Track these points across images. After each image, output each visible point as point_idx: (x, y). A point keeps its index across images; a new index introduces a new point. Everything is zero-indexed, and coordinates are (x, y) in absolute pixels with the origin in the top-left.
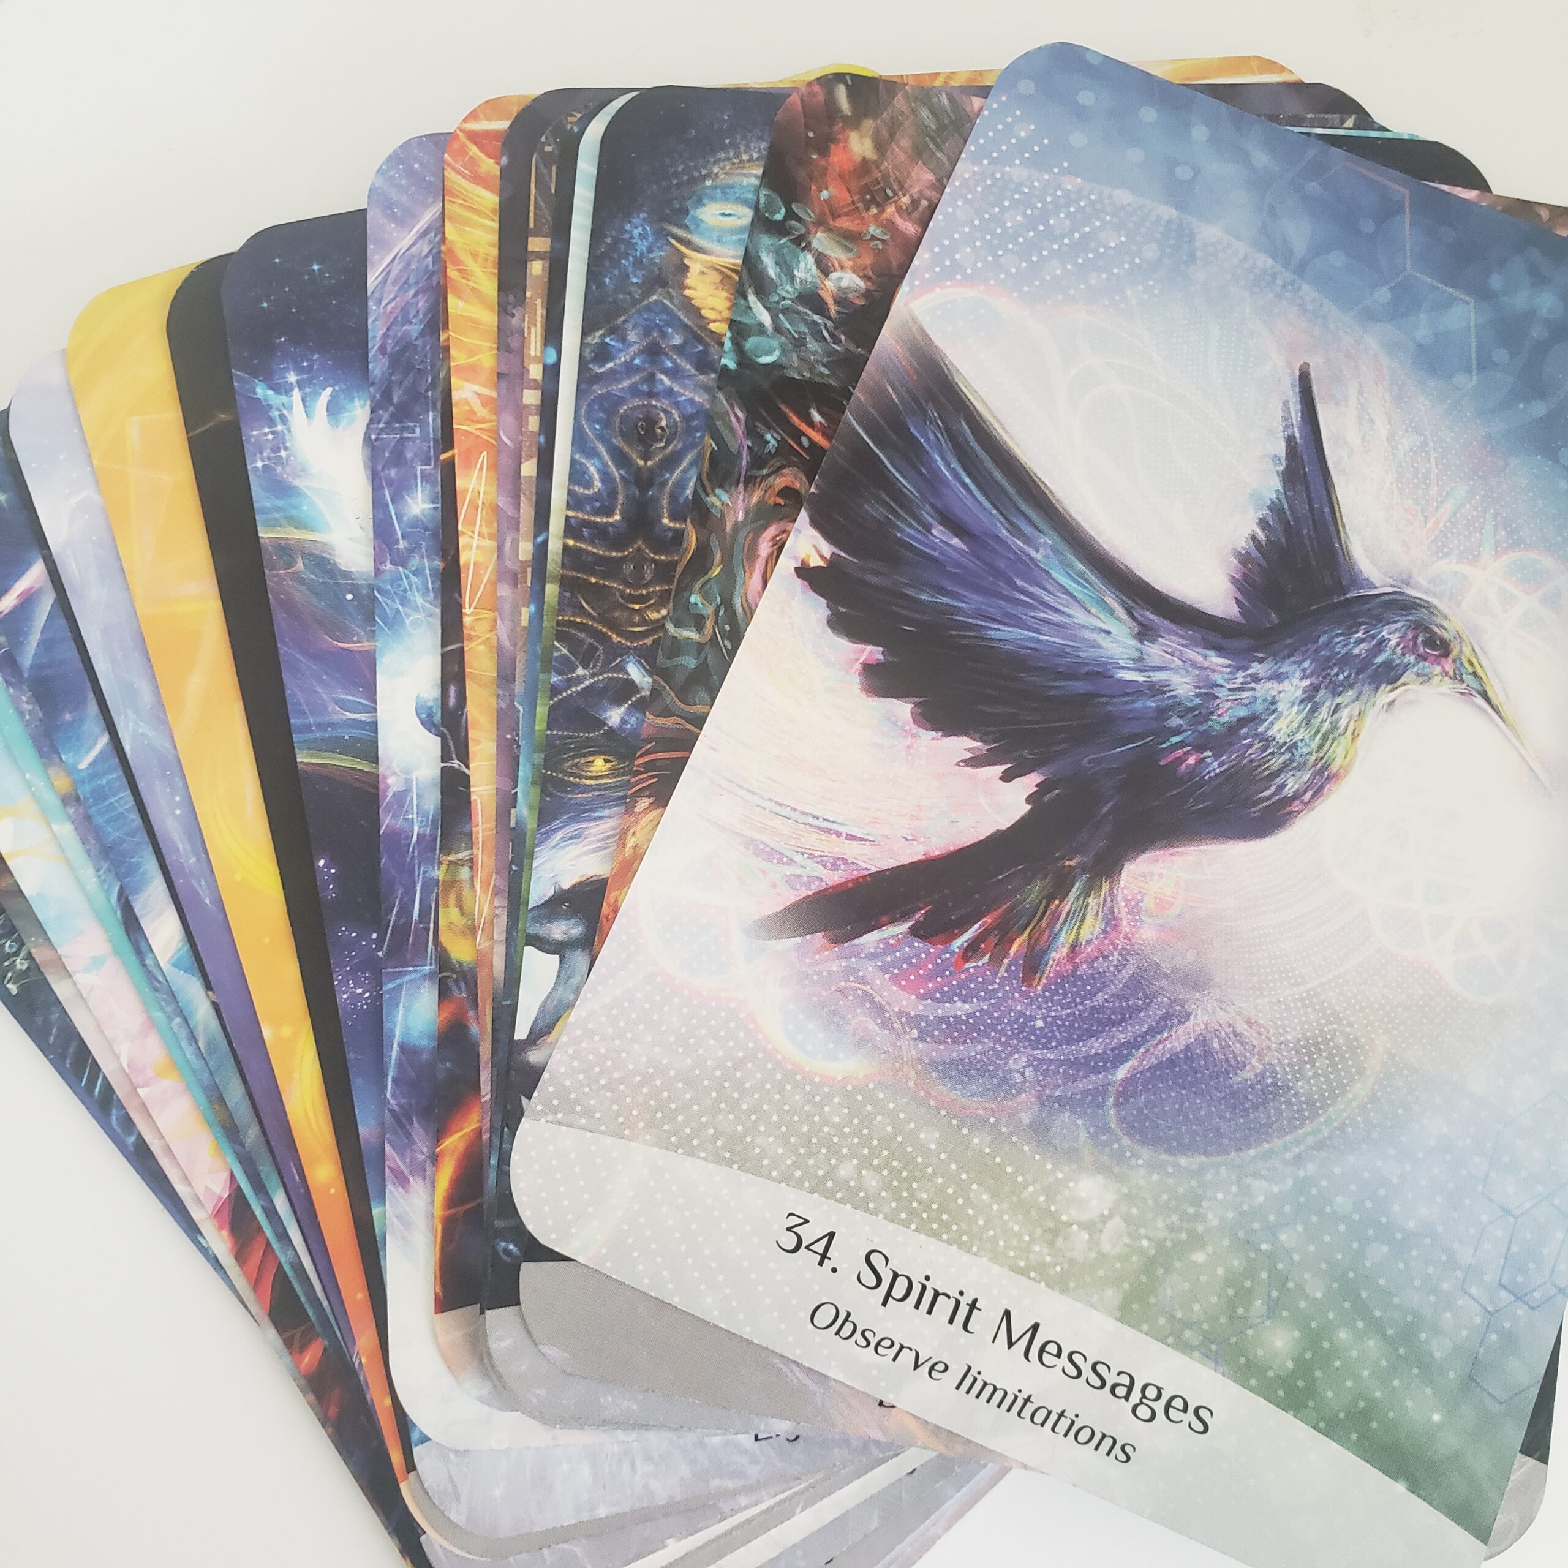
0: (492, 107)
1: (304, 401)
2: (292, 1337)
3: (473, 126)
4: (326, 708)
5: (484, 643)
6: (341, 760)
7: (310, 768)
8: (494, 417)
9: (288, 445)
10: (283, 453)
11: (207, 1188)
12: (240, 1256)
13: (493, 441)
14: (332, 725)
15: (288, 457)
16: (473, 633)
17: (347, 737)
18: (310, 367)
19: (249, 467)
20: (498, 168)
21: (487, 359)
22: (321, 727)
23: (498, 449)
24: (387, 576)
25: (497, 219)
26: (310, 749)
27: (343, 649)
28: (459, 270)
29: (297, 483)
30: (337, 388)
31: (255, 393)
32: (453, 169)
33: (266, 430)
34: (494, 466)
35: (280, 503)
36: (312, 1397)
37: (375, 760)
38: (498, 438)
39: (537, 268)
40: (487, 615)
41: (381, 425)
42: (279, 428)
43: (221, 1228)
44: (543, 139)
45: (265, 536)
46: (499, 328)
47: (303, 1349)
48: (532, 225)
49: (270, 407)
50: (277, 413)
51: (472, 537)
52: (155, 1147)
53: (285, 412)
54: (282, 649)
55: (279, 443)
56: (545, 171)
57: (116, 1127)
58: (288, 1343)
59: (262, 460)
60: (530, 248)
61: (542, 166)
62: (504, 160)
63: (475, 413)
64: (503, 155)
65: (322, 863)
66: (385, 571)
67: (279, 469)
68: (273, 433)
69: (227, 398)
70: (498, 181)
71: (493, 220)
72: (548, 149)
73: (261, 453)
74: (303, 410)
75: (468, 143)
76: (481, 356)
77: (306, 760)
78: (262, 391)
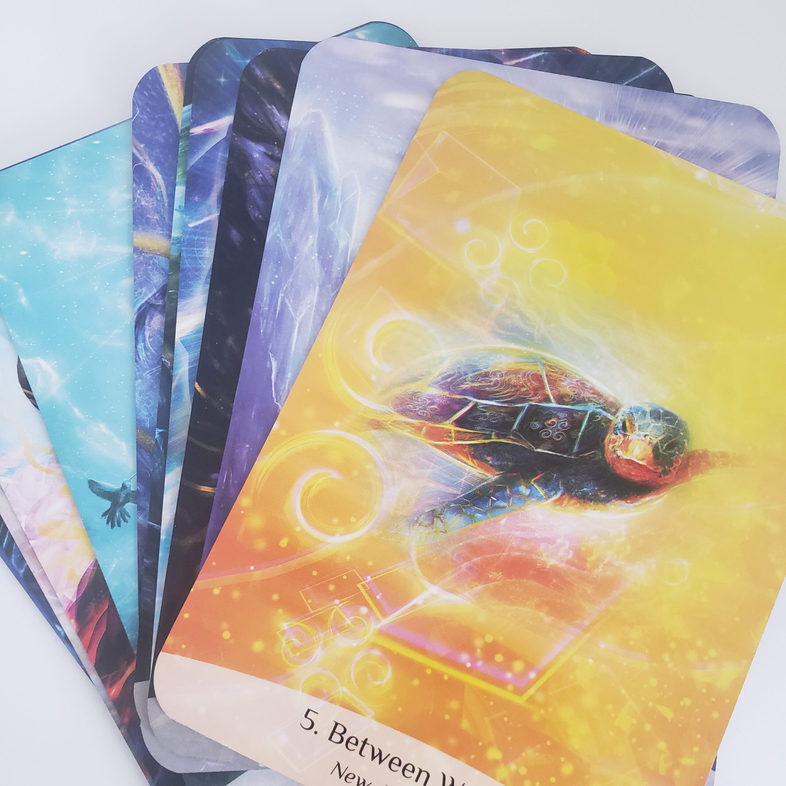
2: (107, 678)
11: (64, 596)
12: (81, 634)
36: (115, 713)
43: (71, 618)
47: (111, 685)
52: (36, 573)
57: (14, 565)
58: (104, 682)
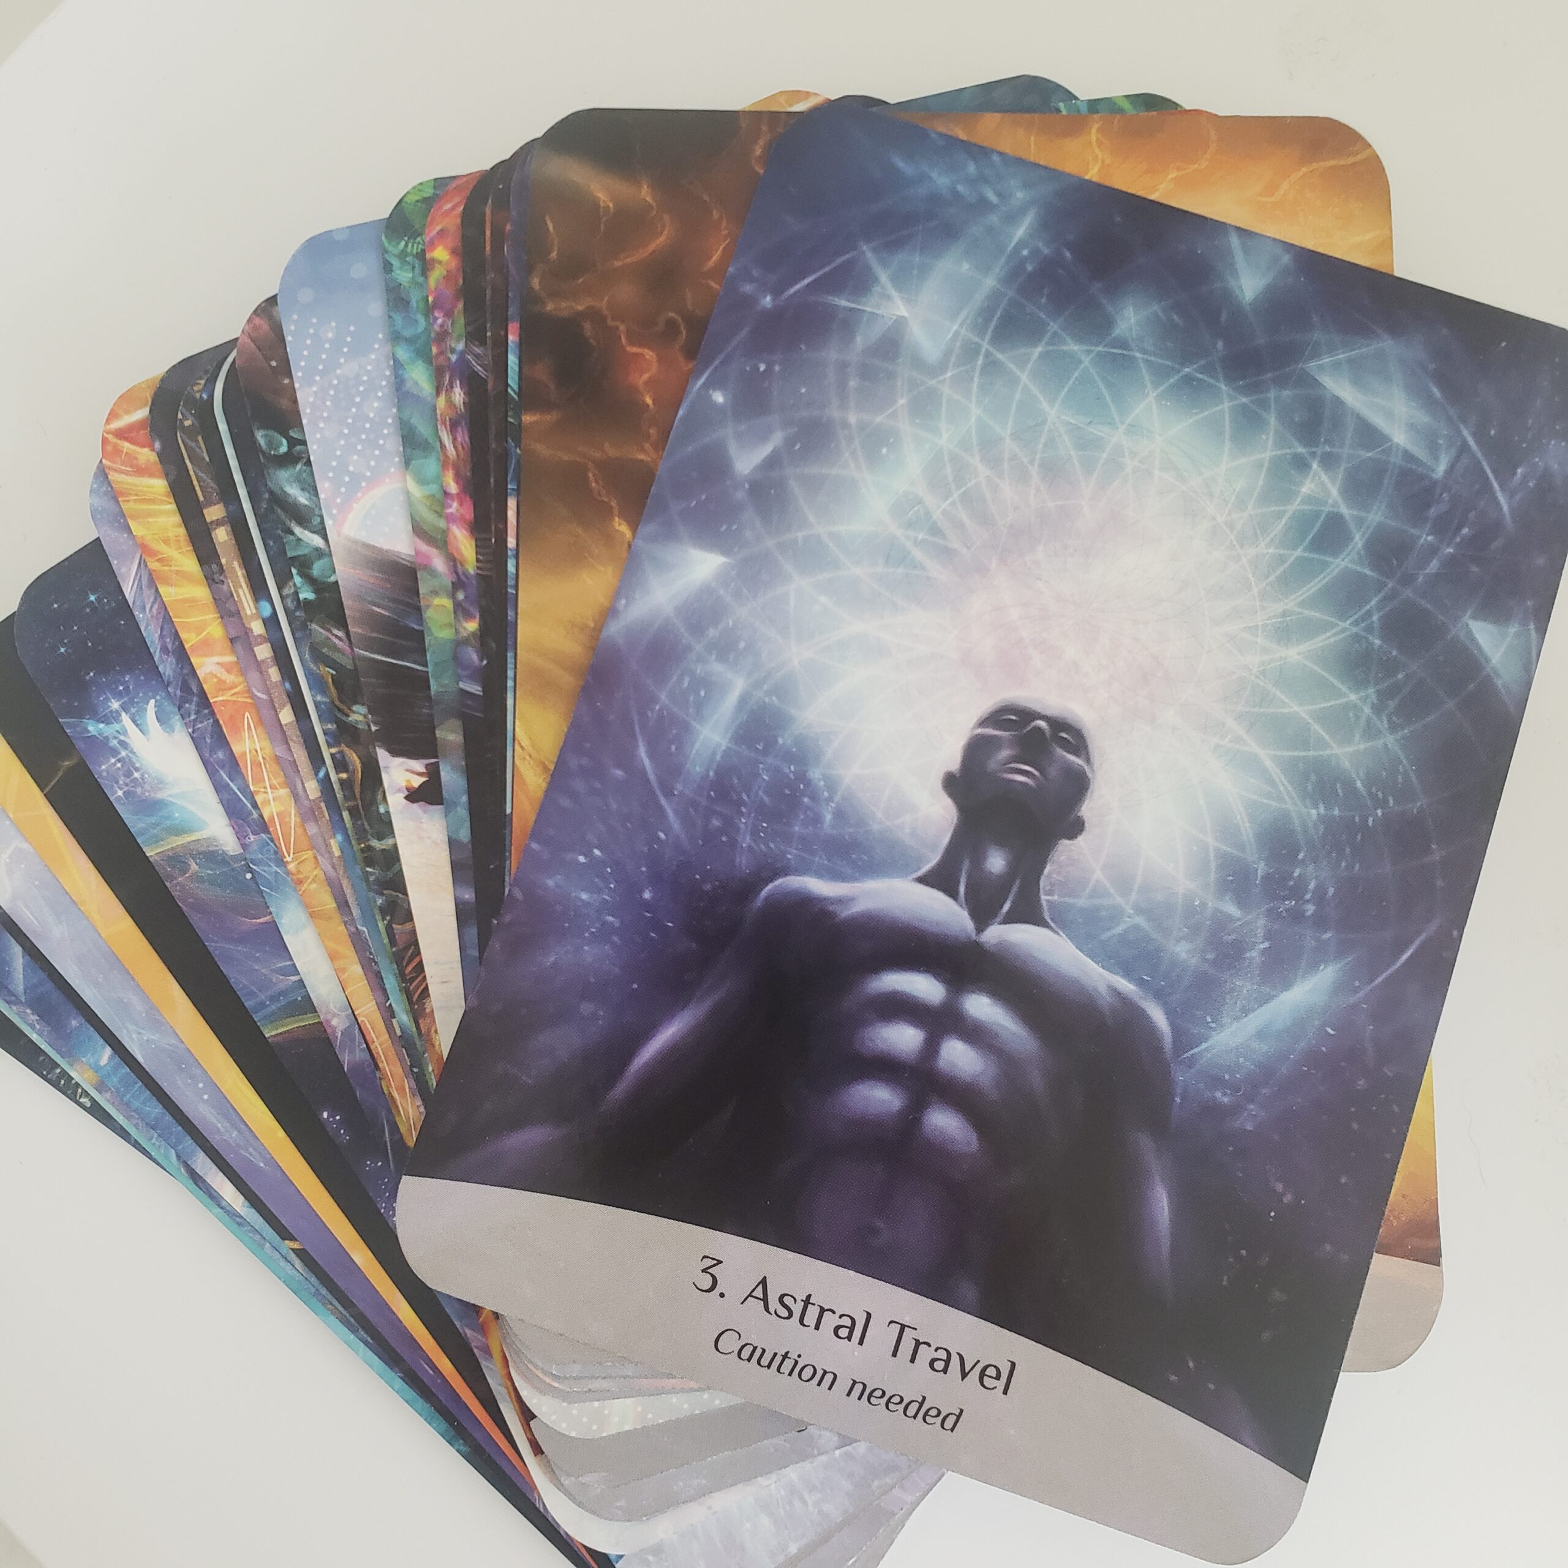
0: (126, 400)
1: (134, 721)
3: (117, 424)
4: (271, 980)
5: (314, 881)
6: (303, 1020)
7: (280, 1038)
8: (241, 679)
9: (137, 765)
10: (136, 775)
13: (249, 700)
14: (282, 993)
15: (142, 776)
16: (301, 876)
17: (299, 999)
18: (127, 689)
19: (112, 799)
20: (154, 454)
21: (216, 630)
22: (274, 999)
23: (256, 705)
24: (255, 847)
25: (172, 500)
26: (272, 1022)
27: (262, 923)
28: (159, 560)
29: (160, 795)
30: (158, 698)
31: (89, 732)
32: (115, 470)
33: (113, 760)
34: (260, 722)
35: (153, 820)
37: (314, 1010)
38: (253, 696)
39: (221, 535)
40: (309, 854)
41: (193, 717)
42: (123, 753)
44: (180, 416)
45: (152, 854)
46: (215, 599)
48: (201, 498)
49: (107, 738)
50: (115, 742)
51: (266, 792)
53: (122, 738)
54: (211, 946)
55: (129, 767)
56: (193, 445)
59: (121, 789)
60: (208, 520)
61: (189, 442)
62: (157, 445)
63: (224, 682)
64: (153, 441)
65: (325, 1115)
66: (251, 843)
67: (139, 790)
68: (119, 761)
69: (65, 745)
70: (159, 467)
71: (171, 503)
72: (187, 423)
73: (117, 783)
74: (137, 729)
75: (119, 442)
76: (209, 629)
77: (273, 1033)
78: (93, 728)
